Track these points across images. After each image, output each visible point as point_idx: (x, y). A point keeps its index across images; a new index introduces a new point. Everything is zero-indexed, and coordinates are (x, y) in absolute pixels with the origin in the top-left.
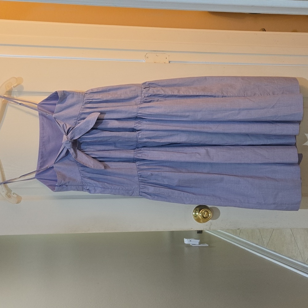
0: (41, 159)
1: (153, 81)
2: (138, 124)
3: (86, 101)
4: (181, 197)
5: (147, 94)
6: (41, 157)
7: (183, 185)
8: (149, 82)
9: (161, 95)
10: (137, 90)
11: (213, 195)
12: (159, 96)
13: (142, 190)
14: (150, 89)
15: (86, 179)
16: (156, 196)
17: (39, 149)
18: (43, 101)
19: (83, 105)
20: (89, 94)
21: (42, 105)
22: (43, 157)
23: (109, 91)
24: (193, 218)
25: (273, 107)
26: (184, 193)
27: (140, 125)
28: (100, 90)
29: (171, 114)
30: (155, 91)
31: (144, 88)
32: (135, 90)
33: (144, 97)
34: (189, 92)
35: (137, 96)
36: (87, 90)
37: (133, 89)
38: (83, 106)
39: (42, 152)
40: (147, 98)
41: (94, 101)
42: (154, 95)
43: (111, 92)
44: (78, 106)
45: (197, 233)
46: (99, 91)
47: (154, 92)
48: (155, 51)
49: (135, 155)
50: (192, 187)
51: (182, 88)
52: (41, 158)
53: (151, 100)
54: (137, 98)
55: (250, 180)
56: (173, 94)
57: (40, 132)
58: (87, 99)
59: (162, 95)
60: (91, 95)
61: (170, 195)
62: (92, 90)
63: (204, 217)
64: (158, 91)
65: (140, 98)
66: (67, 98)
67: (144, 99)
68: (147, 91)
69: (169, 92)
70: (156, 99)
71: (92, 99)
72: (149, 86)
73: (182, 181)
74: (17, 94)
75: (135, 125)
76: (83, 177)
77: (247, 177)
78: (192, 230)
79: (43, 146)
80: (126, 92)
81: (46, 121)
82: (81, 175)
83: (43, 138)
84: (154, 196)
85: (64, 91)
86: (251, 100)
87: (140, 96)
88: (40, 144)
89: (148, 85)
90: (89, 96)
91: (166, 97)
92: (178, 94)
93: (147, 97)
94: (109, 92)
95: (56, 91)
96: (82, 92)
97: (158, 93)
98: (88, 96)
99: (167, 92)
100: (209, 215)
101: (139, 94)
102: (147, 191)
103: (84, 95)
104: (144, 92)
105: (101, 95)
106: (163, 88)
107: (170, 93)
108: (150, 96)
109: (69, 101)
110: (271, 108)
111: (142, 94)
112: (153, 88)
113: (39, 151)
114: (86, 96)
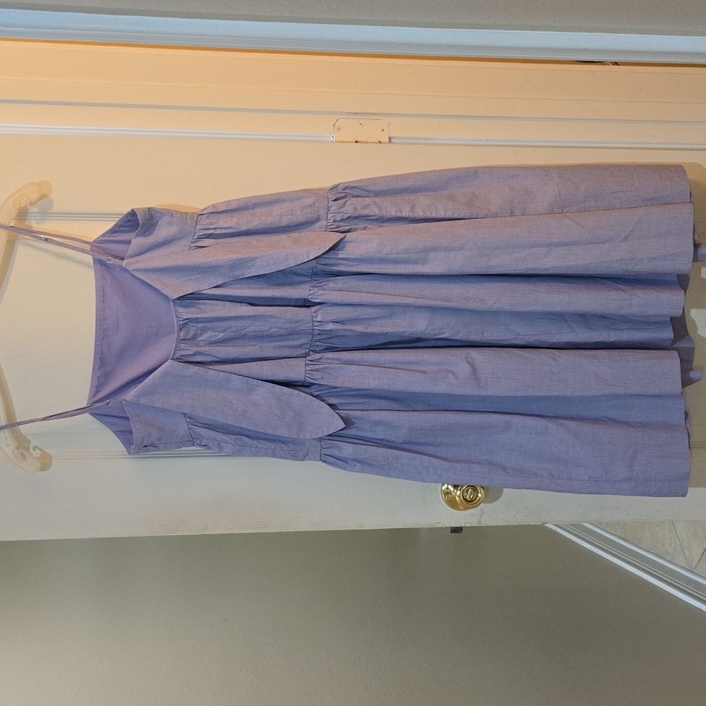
0: (99, 368)
1: (354, 181)
2: (316, 289)
3: (201, 234)
4: (415, 466)
5: (339, 215)
6: (99, 363)
7: (419, 440)
8: (344, 183)
9: (372, 216)
10: (316, 205)
11: (488, 462)
12: (369, 220)
13: (326, 451)
14: (348, 203)
15: (198, 430)
16: (358, 464)
17: (95, 345)
18: (104, 235)
19: (193, 243)
20: (208, 217)
21: (102, 245)
22: (104, 363)
23: (253, 209)
24: (441, 498)
25: (626, 239)
26: (421, 458)
27: (322, 292)
28: (233, 206)
29: (395, 256)
30: (359, 208)
31: (334, 200)
32: (312, 205)
33: (334, 221)
34: (436, 209)
35: (318, 220)
36: (202, 208)
37: (308, 201)
38: (192, 245)
39: (102, 353)
40: (341, 224)
41: (219, 232)
42: (357, 218)
43: (258, 211)
44: (183, 242)
45: (452, 532)
46: (230, 208)
47: (355, 209)
48: (357, 114)
49: (308, 375)
50: (440, 445)
51: (421, 198)
52: (101, 367)
53: (349, 227)
54: (318, 224)
55: (571, 424)
56: (399, 214)
57: (96, 307)
58: (203, 227)
59: (374, 218)
60: (213, 219)
61: (390, 461)
62: (214, 206)
63: (466, 500)
64: (366, 207)
65: (324, 223)
66: (159, 224)
67: (333, 227)
68: (340, 208)
69: (390, 208)
70: (361, 225)
71: (214, 229)
72: (344, 195)
73: (417, 430)
74: (37, 218)
75: (311, 292)
76: (192, 424)
77: (565, 418)
78: (440, 525)
79: (103, 339)
80: (292, 211)
81: (111, 282)
82: (188, 420)
83: (104, 320)
84: (354, 463)
85: (149, 209)
86: (576, 223)
87: (324, 220)
88: (96, 332)
89: (344, 192)
90: (208, 221)
91: (383, 222)
92: (411, 215)
93: (342, 220)
94: (254, 211)
95: (133, 210)
96: (193, 213)
97: (366, 212)
98: (204, 222)
99: (386, 211)
100: (477, 496)
101: (322, 212)
102: (337, 453)
103: (195, 219)
104: (332, 209)
105: (235, 220)
106: (377, 199)
107: (393, 213)
108: (348, 218)
109: (162, 232)
110: (621, 241)
111: (329, 216)
112: (354, 199)
113: (95, 351)
114: (202, 221)
